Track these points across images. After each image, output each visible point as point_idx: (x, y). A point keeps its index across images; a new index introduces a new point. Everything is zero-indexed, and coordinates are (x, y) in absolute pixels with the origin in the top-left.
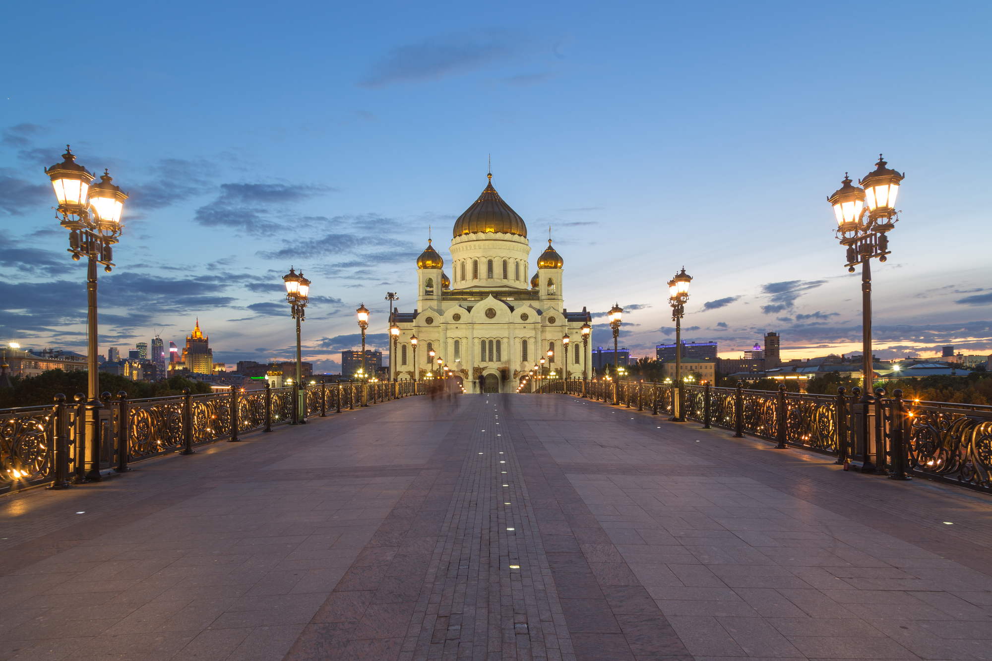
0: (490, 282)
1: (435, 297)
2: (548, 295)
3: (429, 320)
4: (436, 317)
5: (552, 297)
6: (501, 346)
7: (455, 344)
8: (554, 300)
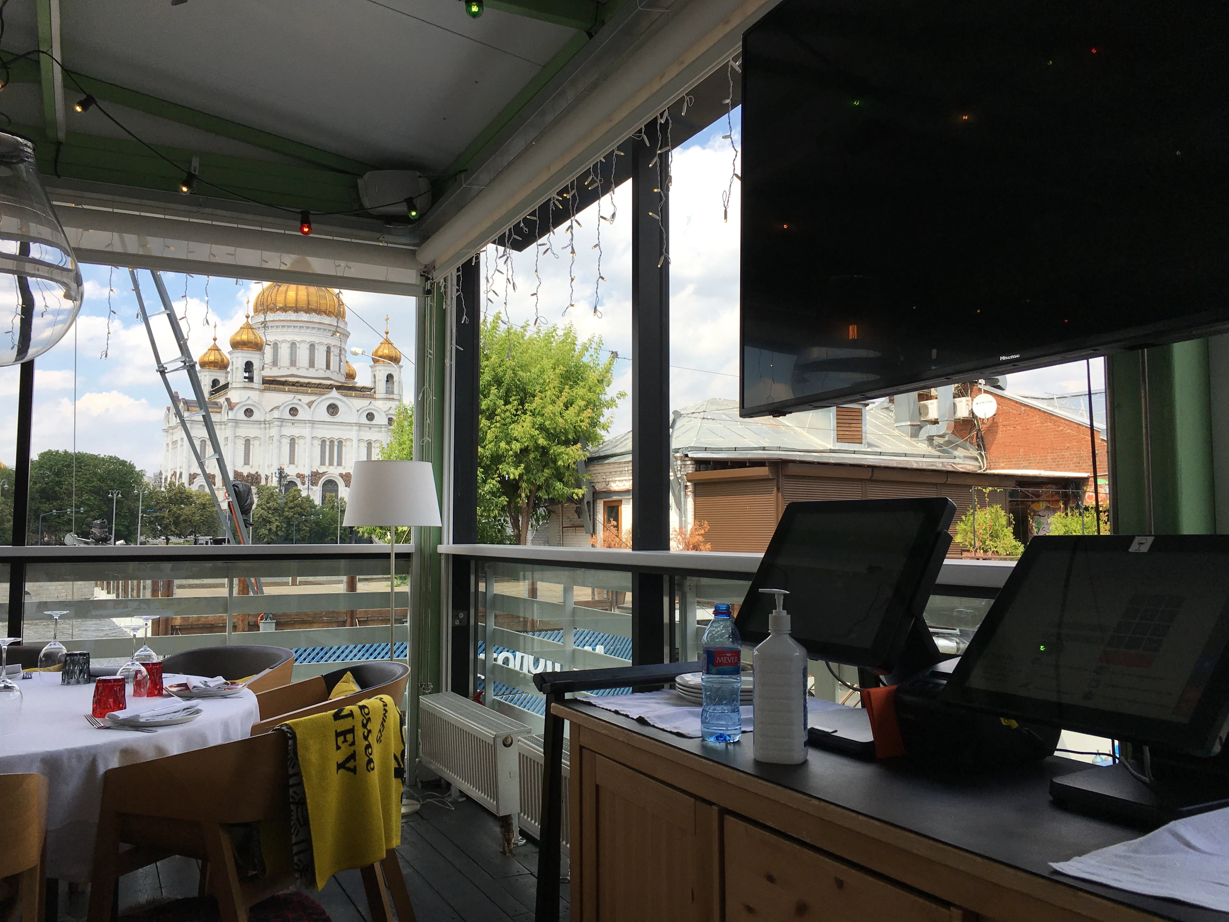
1: (255, 386)
2: (386, 393)
3: (249, 412)
4: (259, 410)
5: (391, 396)
6: (344, 448)
7: (290, 444)
8: (393, 400)
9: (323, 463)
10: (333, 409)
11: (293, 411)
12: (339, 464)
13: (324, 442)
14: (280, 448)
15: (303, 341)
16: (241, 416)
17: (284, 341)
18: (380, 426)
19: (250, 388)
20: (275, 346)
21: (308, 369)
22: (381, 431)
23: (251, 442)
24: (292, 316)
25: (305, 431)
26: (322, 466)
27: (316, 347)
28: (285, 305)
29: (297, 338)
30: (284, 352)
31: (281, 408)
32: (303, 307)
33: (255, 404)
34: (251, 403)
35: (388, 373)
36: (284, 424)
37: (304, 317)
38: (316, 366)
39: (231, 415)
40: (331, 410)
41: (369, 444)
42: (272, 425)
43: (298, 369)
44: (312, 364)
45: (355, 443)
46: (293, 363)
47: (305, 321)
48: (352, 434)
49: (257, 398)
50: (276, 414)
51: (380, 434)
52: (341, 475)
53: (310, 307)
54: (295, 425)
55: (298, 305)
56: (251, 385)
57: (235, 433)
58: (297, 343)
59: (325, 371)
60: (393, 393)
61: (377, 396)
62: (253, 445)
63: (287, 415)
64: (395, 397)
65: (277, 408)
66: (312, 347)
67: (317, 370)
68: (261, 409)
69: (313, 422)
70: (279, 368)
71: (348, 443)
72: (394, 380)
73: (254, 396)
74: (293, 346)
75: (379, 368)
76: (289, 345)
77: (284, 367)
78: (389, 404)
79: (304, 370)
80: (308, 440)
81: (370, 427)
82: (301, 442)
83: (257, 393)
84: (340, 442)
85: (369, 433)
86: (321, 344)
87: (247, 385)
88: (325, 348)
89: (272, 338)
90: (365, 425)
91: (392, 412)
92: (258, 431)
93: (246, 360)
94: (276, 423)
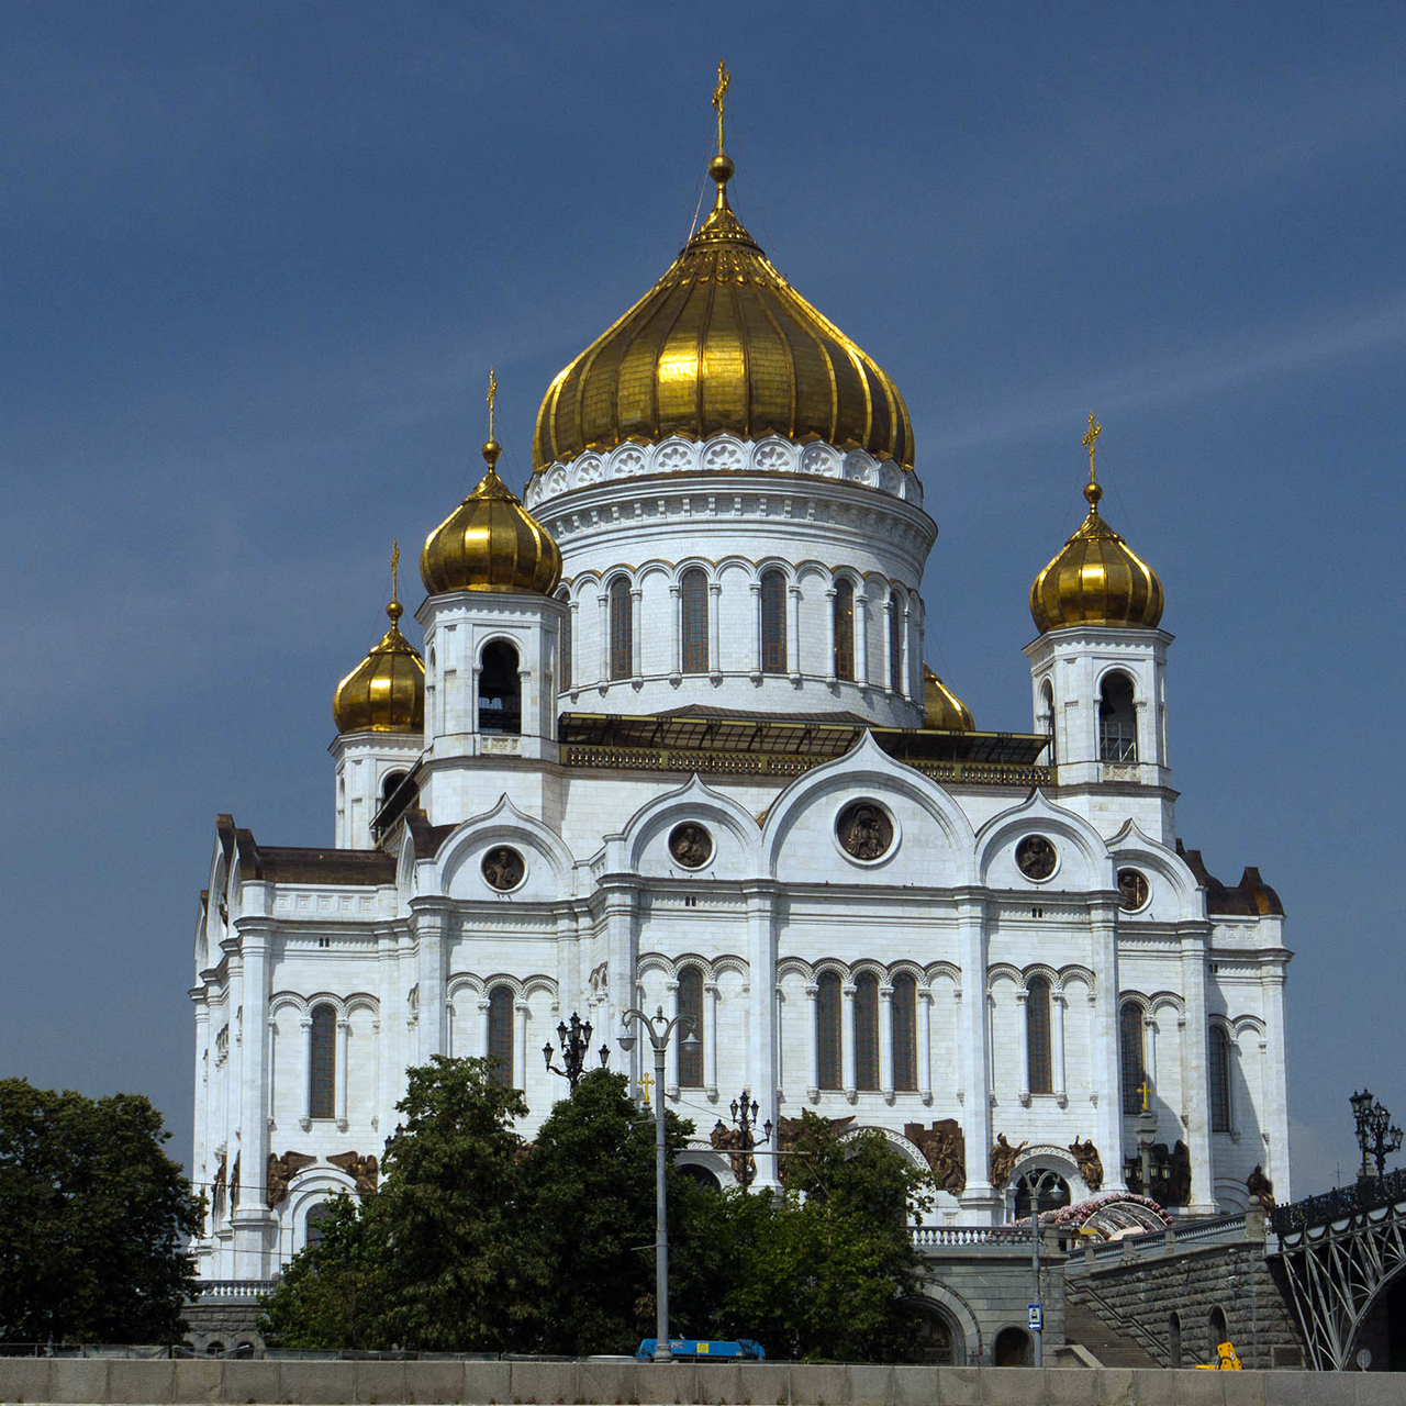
1: (529, 747)
2: (1103, 759)
3: (504, 866)
4: (545, 851)
5: (1127, 775)
6: (921, 1007)
7: (680, 992)
8: (1134, 789)
9: (828, 1077)
12: (905, 1079)
13: (827, 978)
15: (732, 561)
16: (471, 883)
17: (653, 567)
18: (1079, 902)
19: (507, 757)
20: (621, 591)
21: (758, 681)
22: (1086, 926)
23: (518, 1000)
24: (690, 456)
25: (746, 934)
26: (825, 1096)
27: (791, 582)
28: (655, 410)
29: (709, 548)
30: (657, 610)
31: (637, 835)
32: (726, 415)
33: (529, 827)
34: (514, 822)
35: (1108, 666)
36: (651, 902)
37: (738, 455)
38: (791, 665)
39: (427, 880)
40: (855, 831)
41: (1037, 986)
42: (599, 916)
43: (717, 681)
44: (773, 657)
45: (970, 981)
46: (694, 654)
47: (737, 473)
48: (957, 939)
49: (538, 801)
50: (617, 862)
51: (1084, 939)
52: (914, 1132)
53: (758, 409)
54: (702, 905)
55: (708, 407)
56: (507, 747)
57: (446, 964)
58: (710, 569)
59: (834, 687)
60: (1132, 760)
61: (1065, 777)
62: (526, 1010)
63: (662, 863)
64: (1148, 775)
66: (772, 583)
67: (798, 683)
68: (557, 851)
69: (780, 897)
70: (637, 686)
71: (941, 986)
72: (1138, 697)
73: (525, 792)
74: (693, 582)
75: (1061, 651)
76: (674, 580)
77: (656, 679)
78: (1119, 809)
79: (746, 684)
80: (759, 973)
81: (1037, 905)
82: (729, 982)
83: (536, 778)
84: (904, 980)
85: (1032, 937)
86: (807, 568)
87: (493, 746)
88: (827, 585)
89: (603, 558)
90: (1014, 899)
91: (1132, 843)
92: (547, 948)
93: (484, 635)
94: (614, 899)
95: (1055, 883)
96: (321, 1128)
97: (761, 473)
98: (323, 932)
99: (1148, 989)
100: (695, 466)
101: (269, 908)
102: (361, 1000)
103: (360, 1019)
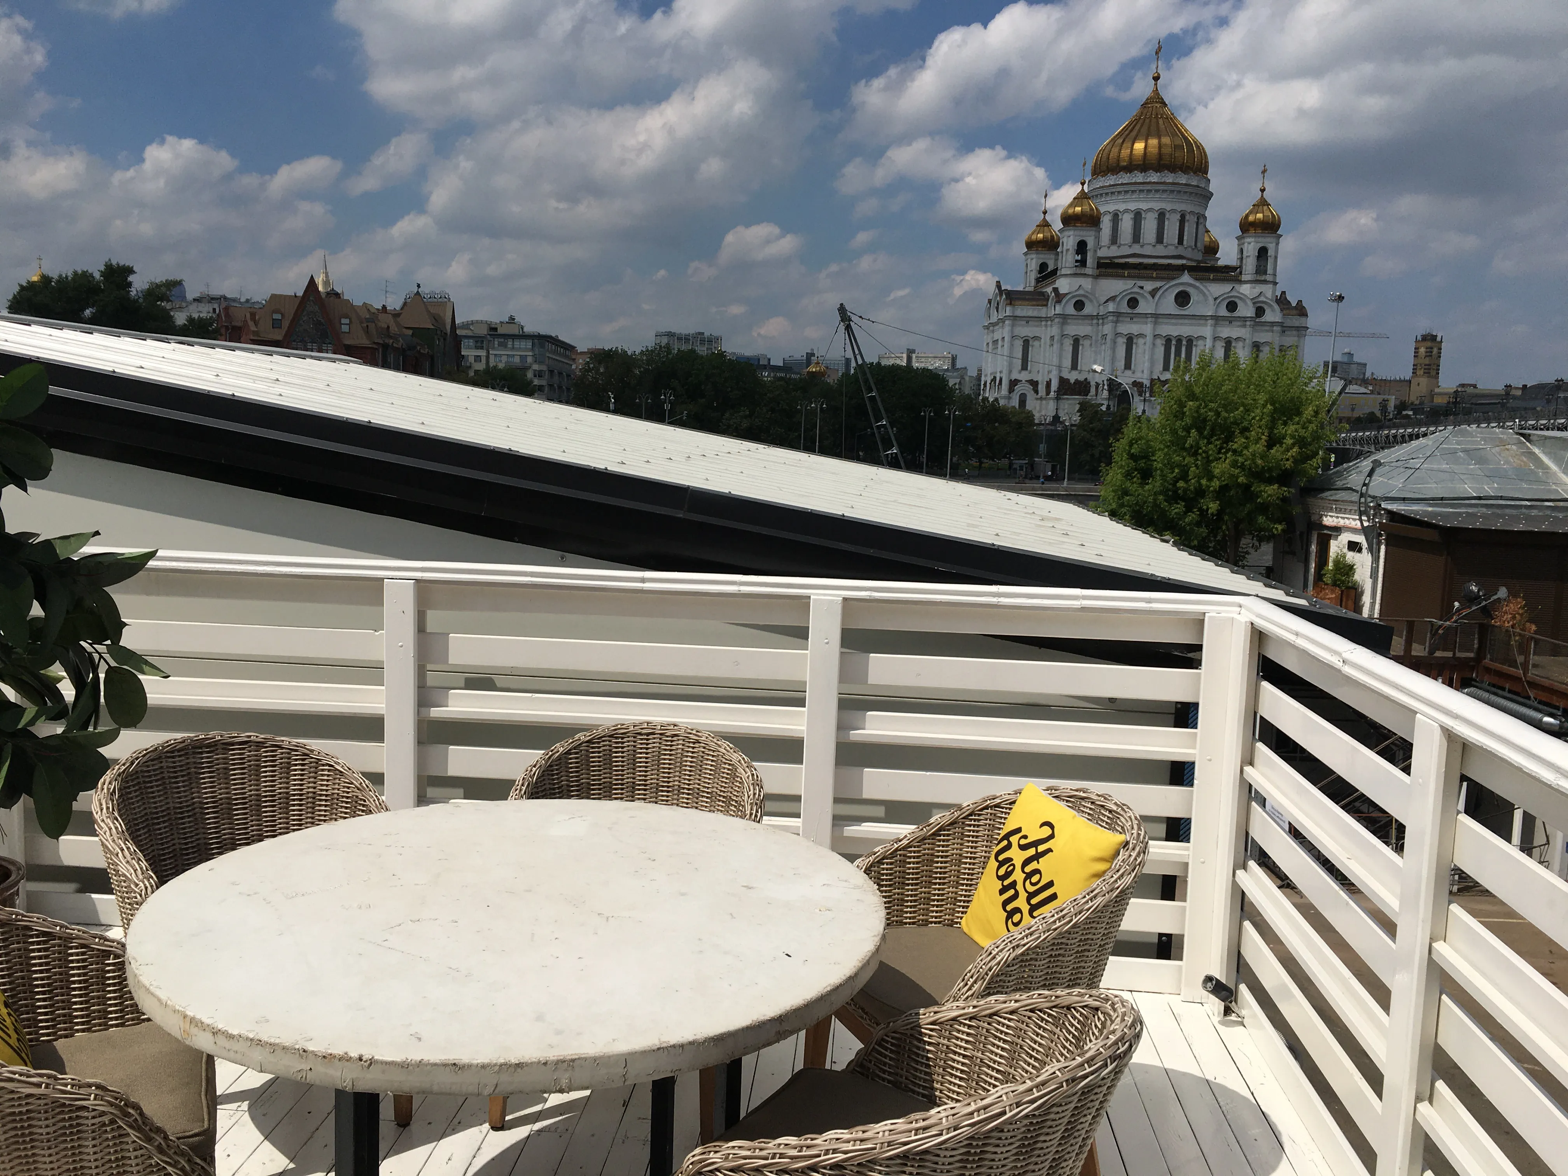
0: (1160, 250)
1: (1088, 271)
2: (1256, 273)
3: (1079, 305)
4: (1091, 301)
5: (1263, 278)
6: (1194, 348)
7: (1127, 344)
8: (1265, 282)
9: (1166, 368)
10: (1183, 299)
11: (1133, 303)
13: (1168, 340)
14: (1114, 349)
15: (1150, 210)
16: (1071, 310)
17: (1126, 211)
18: (1245, 319)
19: (1082, 274)
20: (1116, 218)
21: (1154, 246)
22: (1244, 326)
23: (1081, 342)
24: (1139, 177)
25: (1147, 328)
26: (1165, 372)
27: (1167, 216)
28: (1130, 162)
29: (1144, 206)
30: (1126, 224)
31: (1118, 299)
32: (1152, 164)
33: (1087, 294)
34: (1083, 293)
35: (1260, 245)
36: (1121, 319)
37: (1154, 177)
38: (1165, 241)
39: (1059, 309)
40: (1180, 300)
41: (1228, 343)
42: (1105, 321)
43: (1142, 246)
44: (1160, 239)
45: (1209, 341)
46: (1136, 237)
47: (1154, 183)
48: (1207, 331)
49: (1090, 287)
50: (1111, 307)
51: (1243, 330)
53: (1162, 162)
54: (1135, 320)
55: (1147, 161)
56: (1083, 271)
57: (1062, 331)
58: (1143, 212)
59: (1177, 247)
60: (1265, 273)
61: (1244, 278)
62: (1083, 345)
63: (1124, 308)
64: (1269, 278)
65: (1113, 299)
66: (1161, 216)
67: (1166, 247)
68: (1094, 301)
69: (1156, 317)
70: (1119, 247)
71: (1200, 342)
72: (1268, 254)
73: (1087, 284)
74: (1138, 216)
75: (1248, 240)
76: (1132, 216)
77: (1124, 245)
78: (1259, 288)
79: (1150, 247)
80: (1149, 338)
81: (1230, 321)
82: (1141, 341)
83: (1090, 280)
84: (1190, 341)
85: (1229, 329)
86: (1173, 211)
87: (1078, 271)
88: (1178, 217)
89: (1112, 208)
90: (1224, 318)
91: (1262, 299)
92: (1090, 328)
93: (1078, 239)
94: (1111, 318)
95: (1236, 314)
96: (1024, 372)
97: (1161, 183)
98: (1028, 319)
99: (1262, 341)
100: (1141, 181)
101: (1013, 312)
102: (1037, 338)
103: (1036, 343)
